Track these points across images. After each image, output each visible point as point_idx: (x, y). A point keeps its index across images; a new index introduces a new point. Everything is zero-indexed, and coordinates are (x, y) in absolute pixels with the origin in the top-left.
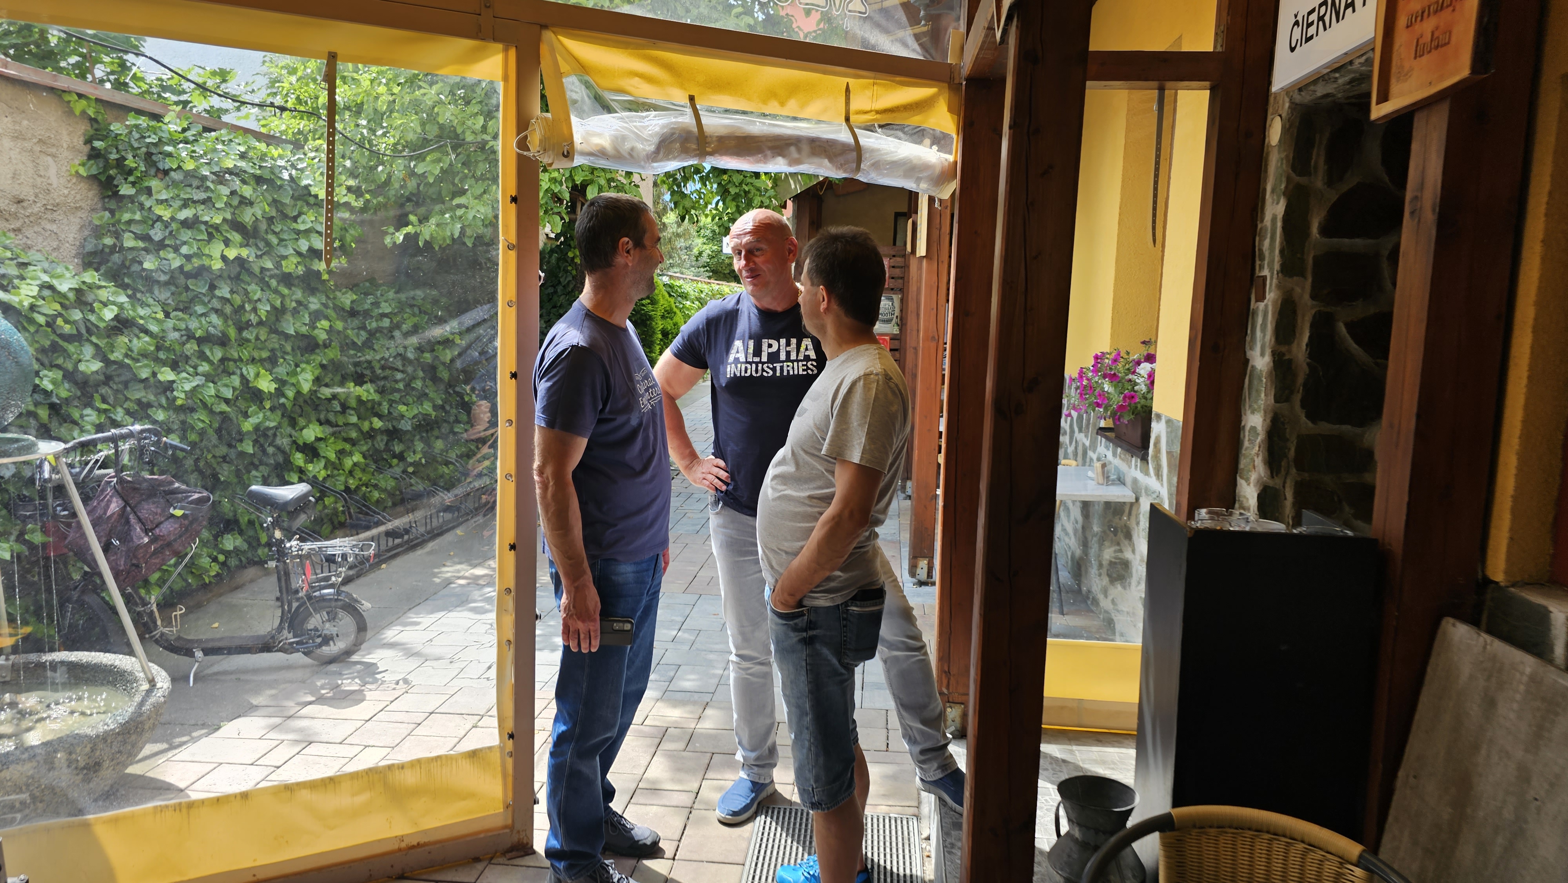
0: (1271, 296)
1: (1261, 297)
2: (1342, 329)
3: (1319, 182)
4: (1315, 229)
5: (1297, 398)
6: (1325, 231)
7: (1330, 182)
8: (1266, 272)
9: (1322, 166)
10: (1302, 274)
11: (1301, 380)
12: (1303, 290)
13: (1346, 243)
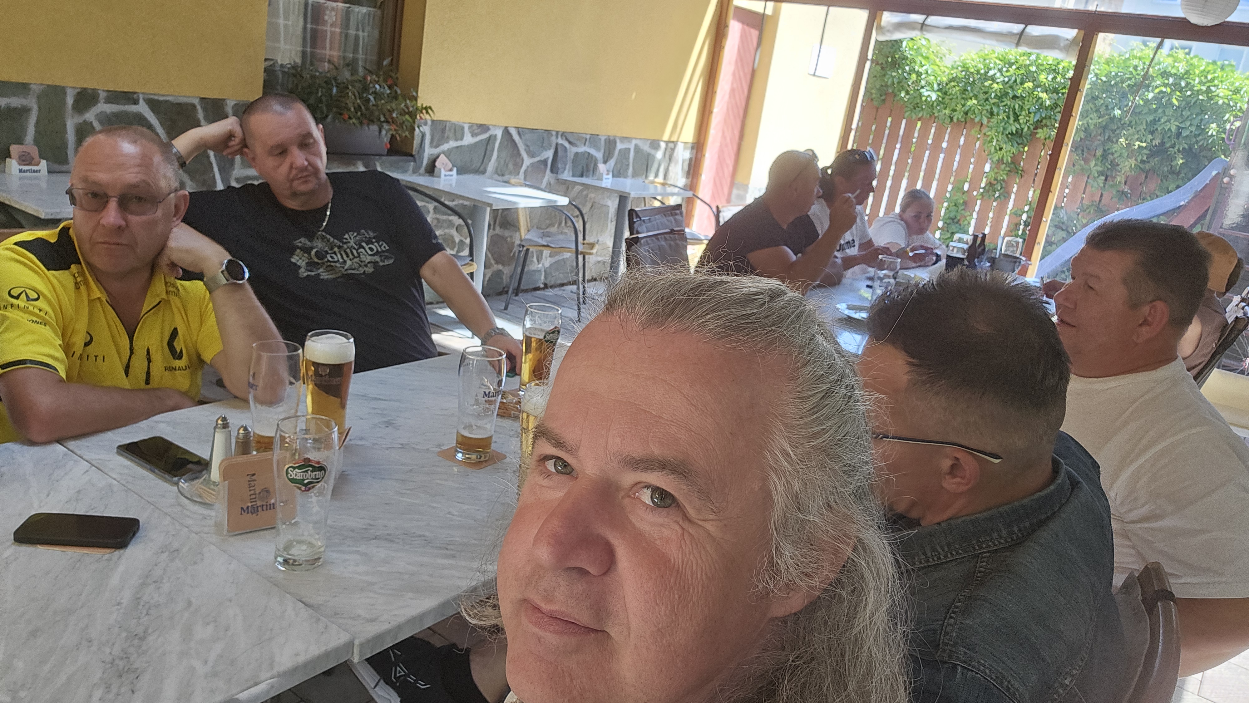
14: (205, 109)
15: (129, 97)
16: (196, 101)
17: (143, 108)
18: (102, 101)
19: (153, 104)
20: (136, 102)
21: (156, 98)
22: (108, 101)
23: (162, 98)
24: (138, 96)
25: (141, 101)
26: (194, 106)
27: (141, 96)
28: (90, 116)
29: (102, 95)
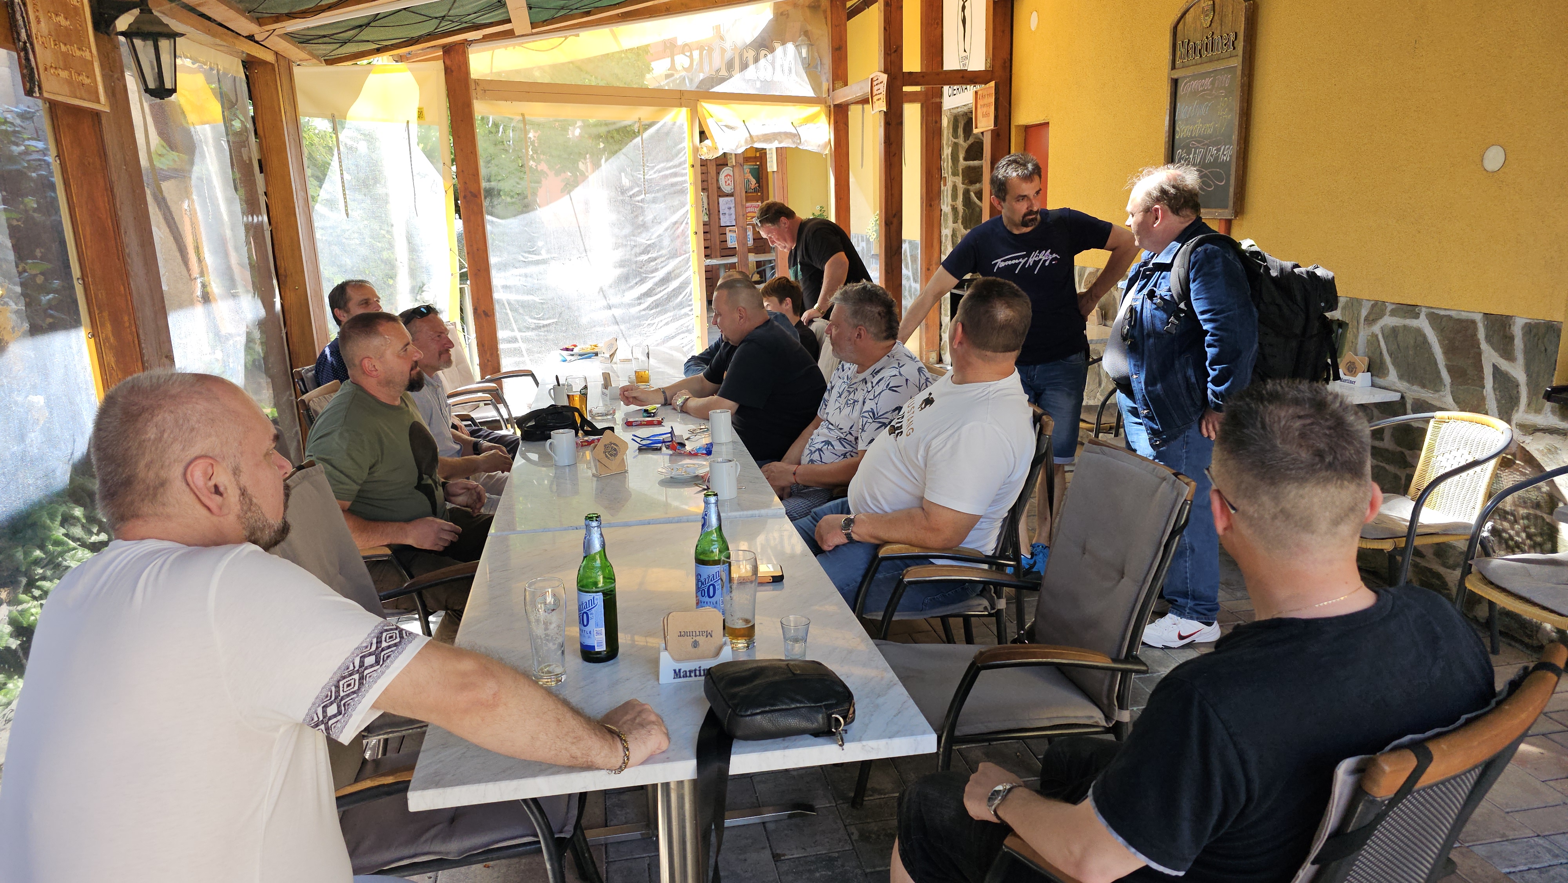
0: (949, 185)
1: (945, 185)
2: (972, 194)
3: (961, 141)
4: (961, 159)
5: (960, 221)
6: (965, 159)
7: (965, 141)
8: (946, 175)
9: (962, 135)
10: (958, 175)
11: (961, 214)
12: (959, 180)
13: (971, 163)
14: (1487, 327)
15: (1411, 310)
16: (1478, 318)
17: (1423, 323)
18: (1388, 313)
19: (1435, 318)
20: (1417, 316)
21: (1436, 311)
22: (1393, 313)
23: (1442, 313)
24: (1421, 311)
25: (1423, 316)
26: (1473, 322)
27: (1424, 309)
28: (1376, 328)
29: (1390, 307)
